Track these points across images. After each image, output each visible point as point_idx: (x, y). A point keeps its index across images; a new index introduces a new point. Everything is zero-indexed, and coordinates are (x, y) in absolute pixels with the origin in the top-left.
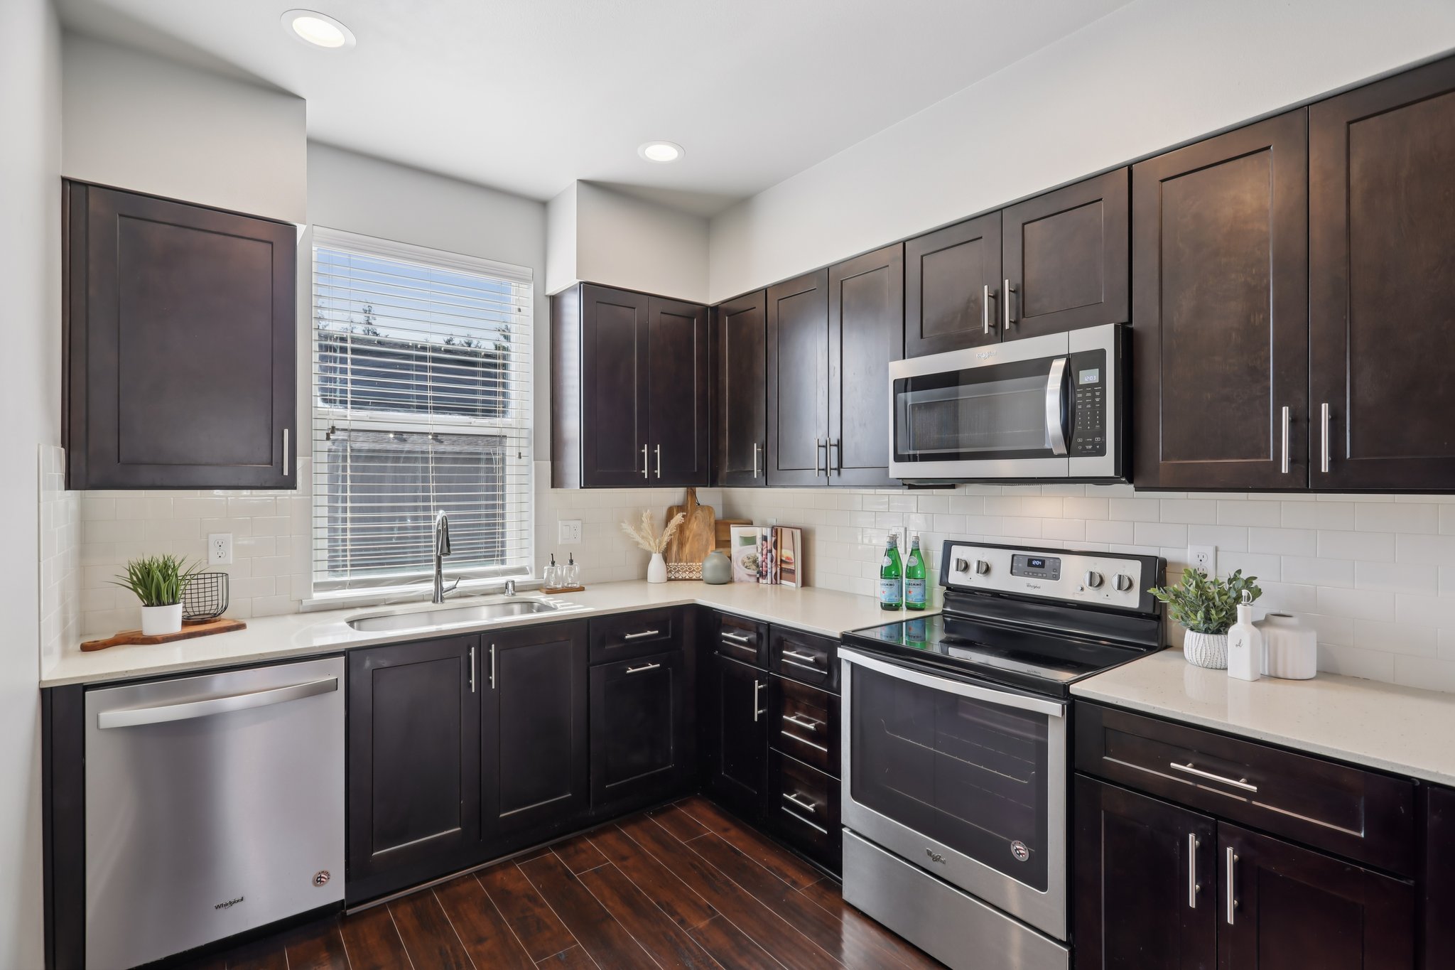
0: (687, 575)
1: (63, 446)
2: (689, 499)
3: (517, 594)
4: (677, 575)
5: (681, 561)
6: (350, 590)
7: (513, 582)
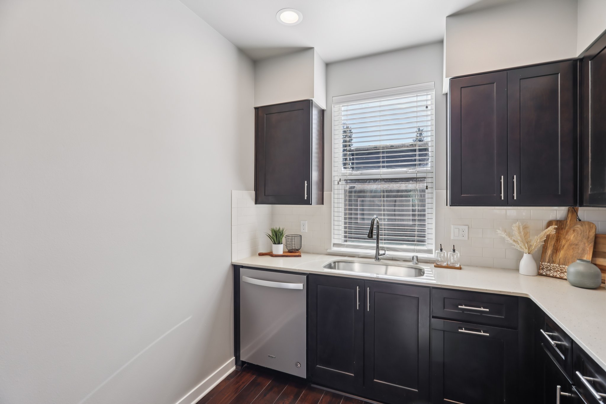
0: (558, 274)
1: (255, 191)
2: (570, 215)
3: (419, 263)
4: (548, 273)
5: (553, 262)
6: (346, 248)
7: (417, 257)
